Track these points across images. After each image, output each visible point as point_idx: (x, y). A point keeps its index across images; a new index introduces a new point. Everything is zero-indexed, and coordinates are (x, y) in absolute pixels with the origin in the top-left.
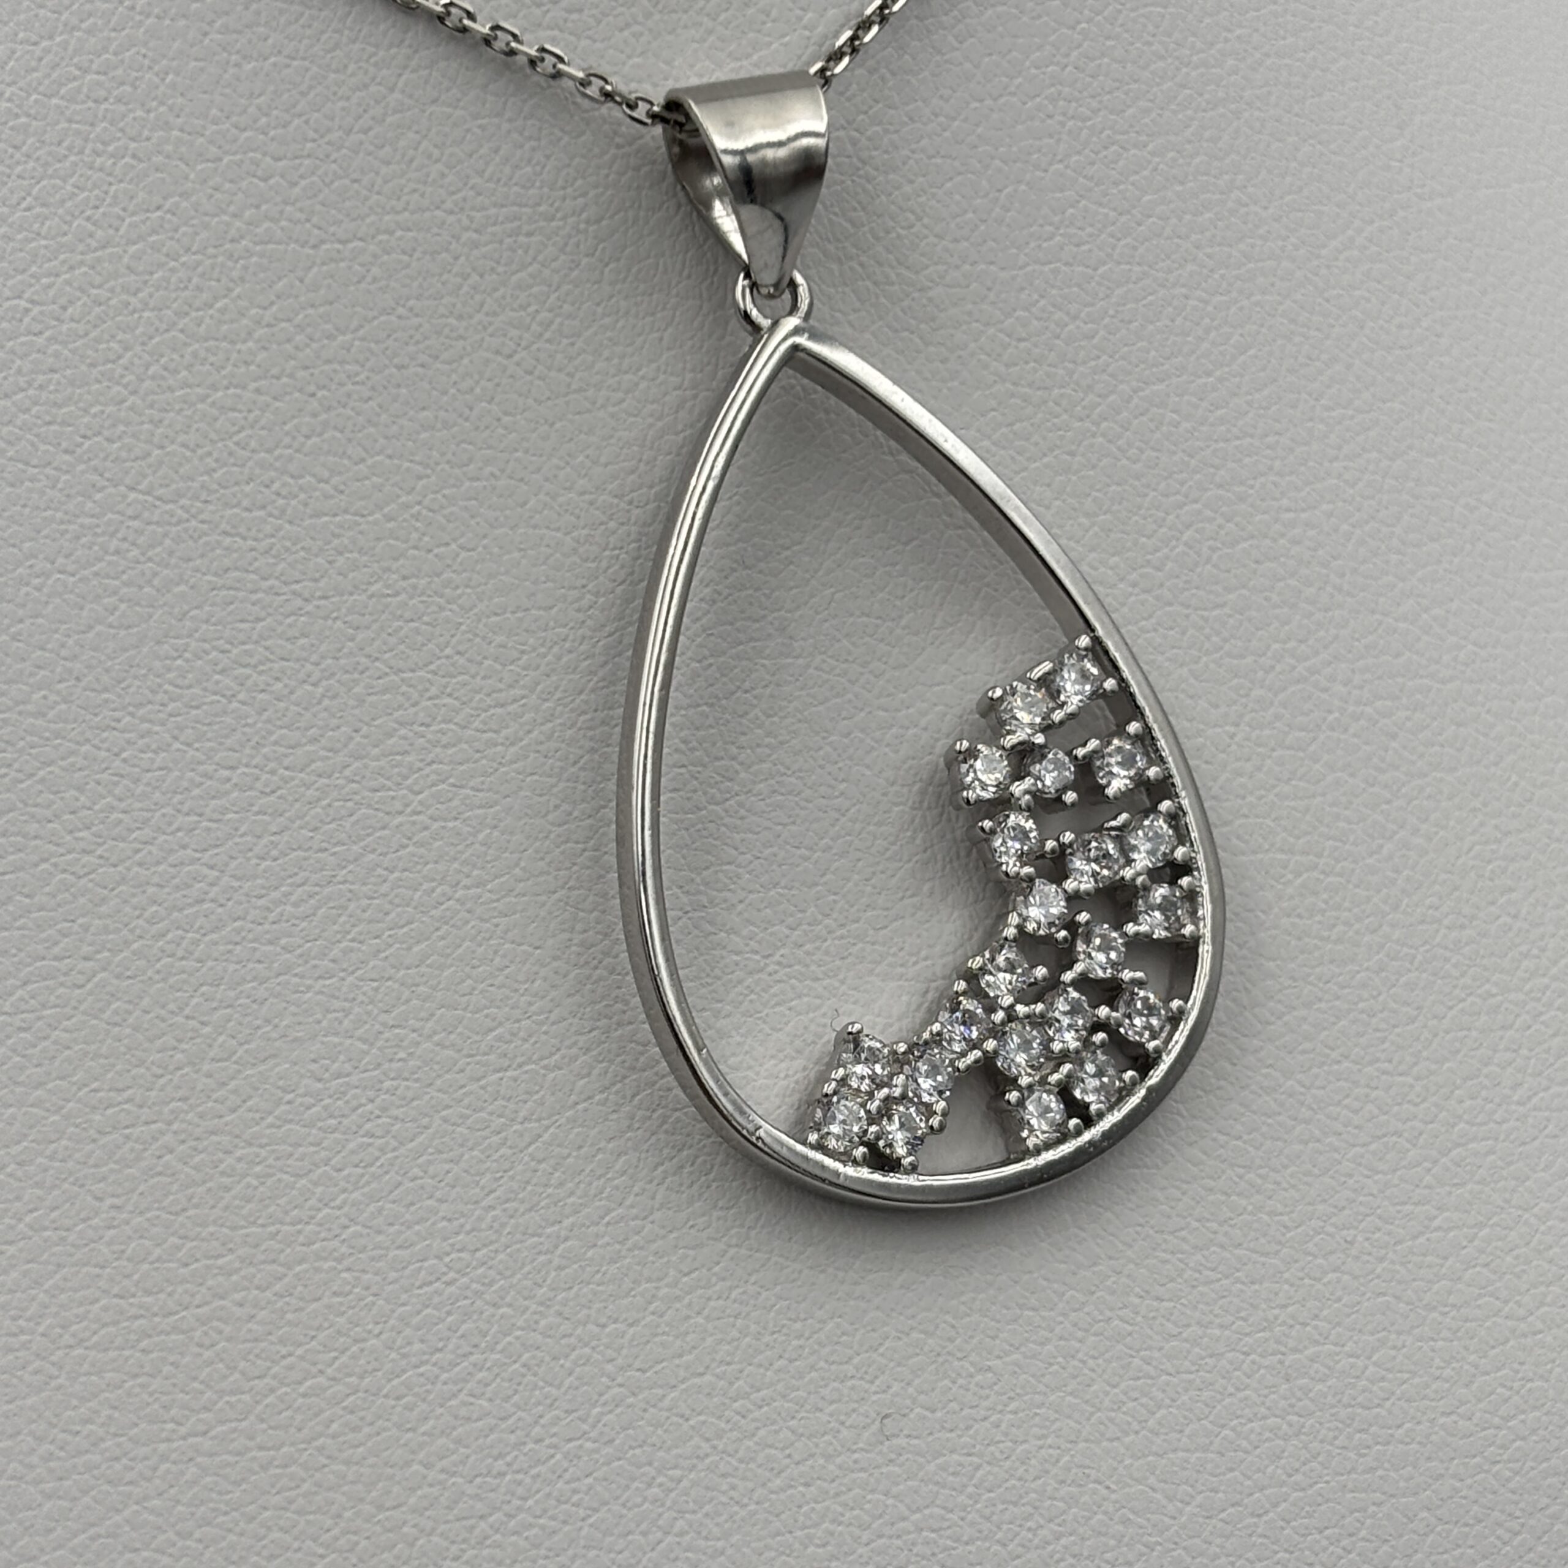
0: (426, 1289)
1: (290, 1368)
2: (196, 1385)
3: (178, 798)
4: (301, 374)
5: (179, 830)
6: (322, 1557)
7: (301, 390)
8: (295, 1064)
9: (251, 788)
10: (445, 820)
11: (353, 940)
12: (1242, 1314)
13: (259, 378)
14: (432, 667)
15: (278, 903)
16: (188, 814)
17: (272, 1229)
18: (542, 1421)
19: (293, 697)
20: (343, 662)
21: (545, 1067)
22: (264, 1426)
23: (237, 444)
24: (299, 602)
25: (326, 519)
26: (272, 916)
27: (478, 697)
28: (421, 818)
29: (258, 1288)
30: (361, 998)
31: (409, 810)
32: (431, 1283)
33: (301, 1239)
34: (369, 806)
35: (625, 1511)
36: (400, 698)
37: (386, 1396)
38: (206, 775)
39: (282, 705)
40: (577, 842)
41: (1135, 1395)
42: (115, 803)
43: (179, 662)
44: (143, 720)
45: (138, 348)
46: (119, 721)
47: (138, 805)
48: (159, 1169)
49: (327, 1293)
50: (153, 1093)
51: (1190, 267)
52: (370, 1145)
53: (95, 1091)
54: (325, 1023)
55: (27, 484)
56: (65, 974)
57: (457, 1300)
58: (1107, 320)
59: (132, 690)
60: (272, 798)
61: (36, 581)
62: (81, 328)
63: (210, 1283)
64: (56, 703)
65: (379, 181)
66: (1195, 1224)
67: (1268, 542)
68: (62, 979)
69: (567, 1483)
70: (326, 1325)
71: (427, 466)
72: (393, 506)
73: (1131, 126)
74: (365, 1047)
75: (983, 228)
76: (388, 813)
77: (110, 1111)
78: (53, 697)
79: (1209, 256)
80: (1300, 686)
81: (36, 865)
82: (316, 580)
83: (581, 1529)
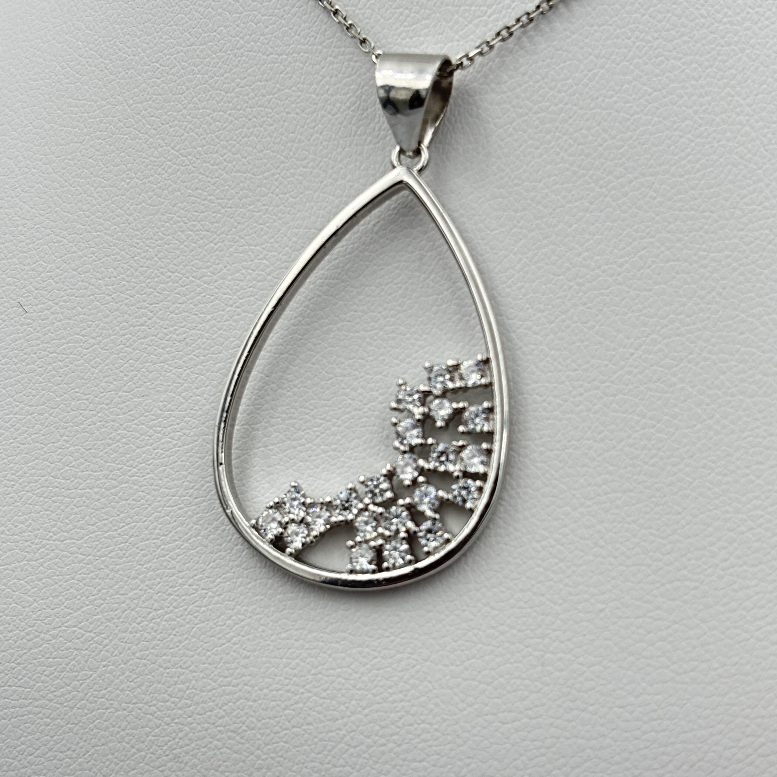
0: (170, 508)
1: (105, 525)
2: (67, 521)
3: (149, 280)
4: (248, 110)
5: (144, 294)
6: (87, 605)
7: (246, 117)
8: (154, 401)
9: (177, 282)
10: (249, 313)
11: (194, 355)
12: (532, 627)
13: (232, 109)
14: (264, 246)
15: (171, 332)
16: (150, 288)
17: (120, 466)
18: (195, 578)
19: (206, 248)
20: (228, 237)
21: (252, 428)
22: (85, 545)
23: (216, 136)
24: (220, 207)
25: (240, 174)
26: (167, 338)
27: (279, 263)
28: (239, 310)
29: (105, 489)
30: (189, 380)
31: (235, 305)
32: (173, 506)
33: (129, 473)
34: (220, 300)
35: (214, 626)
36: (246, 256)
37: (137, 548)
38: (162, 273)
39: (200, 250)
40: (299, 335)
41: (463, 648)
42: (126, 277)
43: (167, 224)
44: (147, 245)
45: (192, 89)
46: (138, 244)
47: (133, 280)
48: (87, 430)
49: (131, 499)
50: (97, 399)
51: (687, 122)
52: (170, 442)
53: (76, 392)
54: (171, 387)
55: (137, 140)
56: (84, 343)
57: (180, 517)
58: (631, 142)
59: (147, 232)
60: (183, 289)
61: (128, 180)
62: (175, 78)
63: (88, 481)
64: (118, 232)
65: (300, 30)
66: (524, 579)
67: (686, 264)
68: (81, 344)
69: (197, 606)
70: (125, 511)
71: (287, 158)
72: (268, 173)
73: (675, 49)
74: (184, 401)
75: (575, 88)
76: (226, 305)
77: (79, 402)
78: (118, 229)
79: (701, 118)
80: (678, 338)
81: (89, 296)
82: (229, 200)
83: (193, 628)
